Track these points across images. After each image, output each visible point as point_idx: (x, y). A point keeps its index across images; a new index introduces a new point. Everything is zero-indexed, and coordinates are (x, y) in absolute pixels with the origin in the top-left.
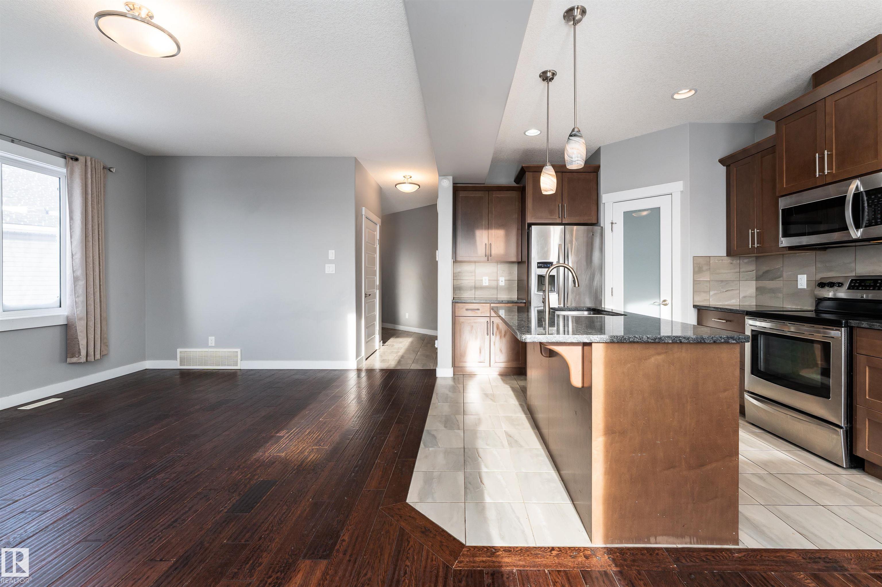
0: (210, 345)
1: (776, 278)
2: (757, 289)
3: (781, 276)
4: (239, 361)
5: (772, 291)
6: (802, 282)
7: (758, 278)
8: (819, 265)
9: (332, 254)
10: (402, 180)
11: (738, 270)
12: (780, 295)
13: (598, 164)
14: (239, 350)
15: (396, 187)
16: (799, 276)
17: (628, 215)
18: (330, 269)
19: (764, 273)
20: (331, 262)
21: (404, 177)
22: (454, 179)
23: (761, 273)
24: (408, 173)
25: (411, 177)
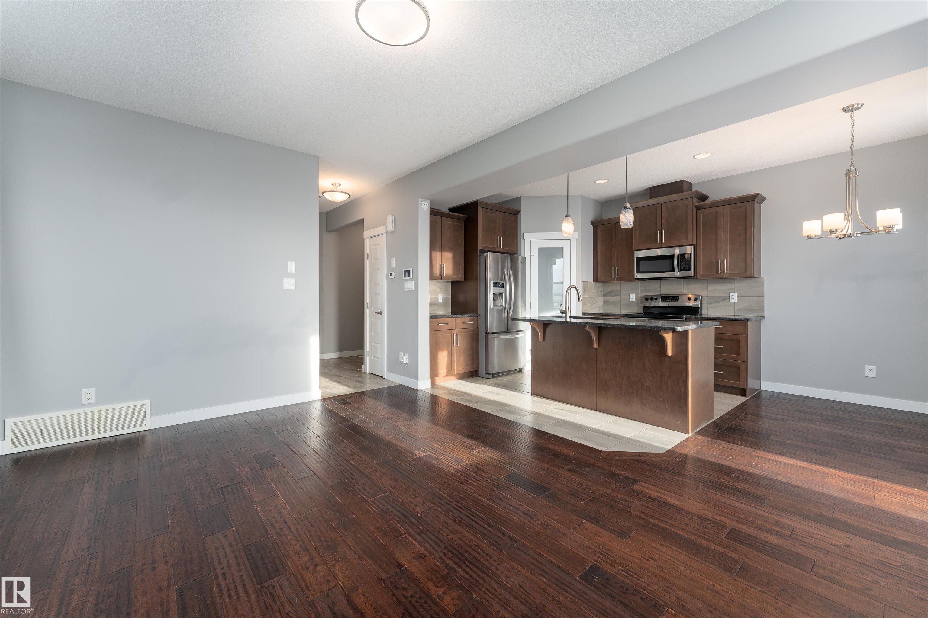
0: (84, 401)
1: (616, 296)
2: (603, 302)
3: (620, 294)
4: (148, 417)
5: (614, 303)
6: (633, 297)
7: (604, 296)
8: (642, 289)
9: (291, 267)
10: (332, 188)
11: (597, 291)
12: (619, 305)
13: (517, 208)
14: (147, 402)
15: (323, 195)
16: (631, 295)
17: (540, 250)
18: (289, 284)
19: (608, 292)
20: (291, 275)
21: (332, 184)
22: (431, 203)
23: (606, 292)
24: (337, 180)
25: (340, 185)
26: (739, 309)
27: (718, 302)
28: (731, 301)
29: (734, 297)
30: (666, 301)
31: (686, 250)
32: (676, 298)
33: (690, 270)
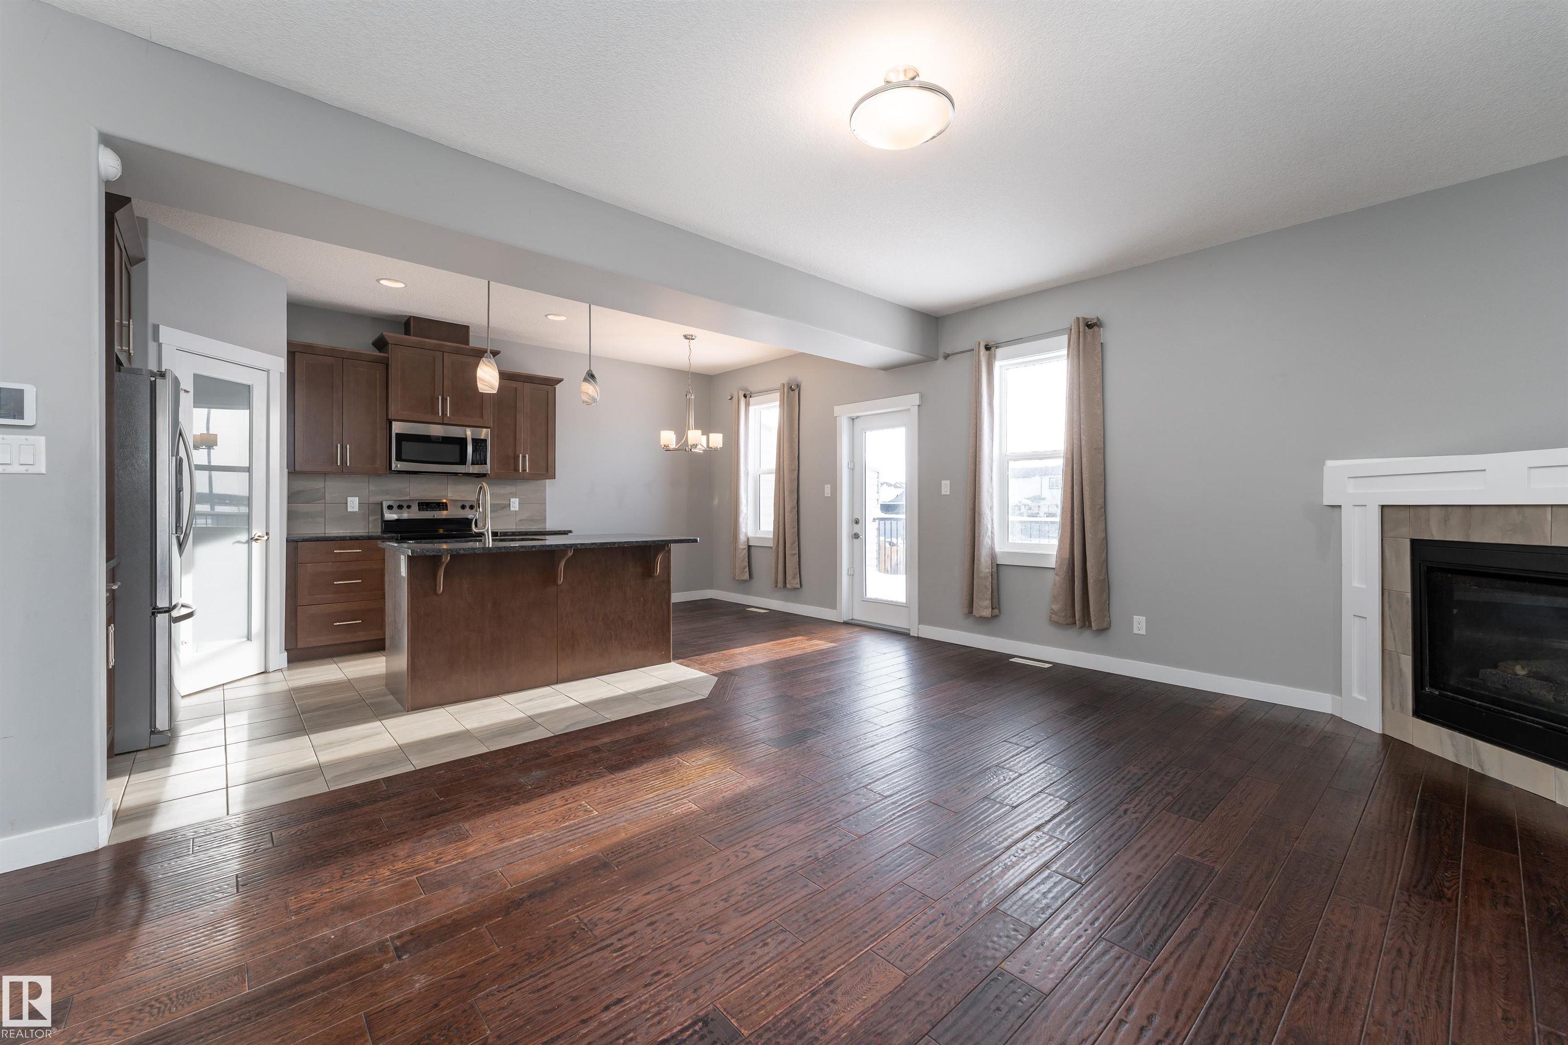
1: (314, 500)
3: (322, 498)
5: (308, 515)
6: (353, 504)
8: (373, 488)
12: (321, 520)
16: (349, 499)
26: (520, 520)
27: (497, 511)
28: (512, 509)
29: (515, 504)
30: (427, 510)
31: (481, 433)
32: (443, 506)
33: (486, 464)
